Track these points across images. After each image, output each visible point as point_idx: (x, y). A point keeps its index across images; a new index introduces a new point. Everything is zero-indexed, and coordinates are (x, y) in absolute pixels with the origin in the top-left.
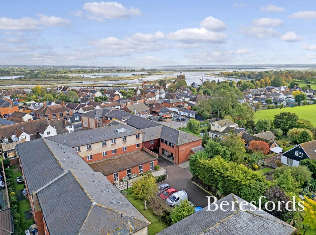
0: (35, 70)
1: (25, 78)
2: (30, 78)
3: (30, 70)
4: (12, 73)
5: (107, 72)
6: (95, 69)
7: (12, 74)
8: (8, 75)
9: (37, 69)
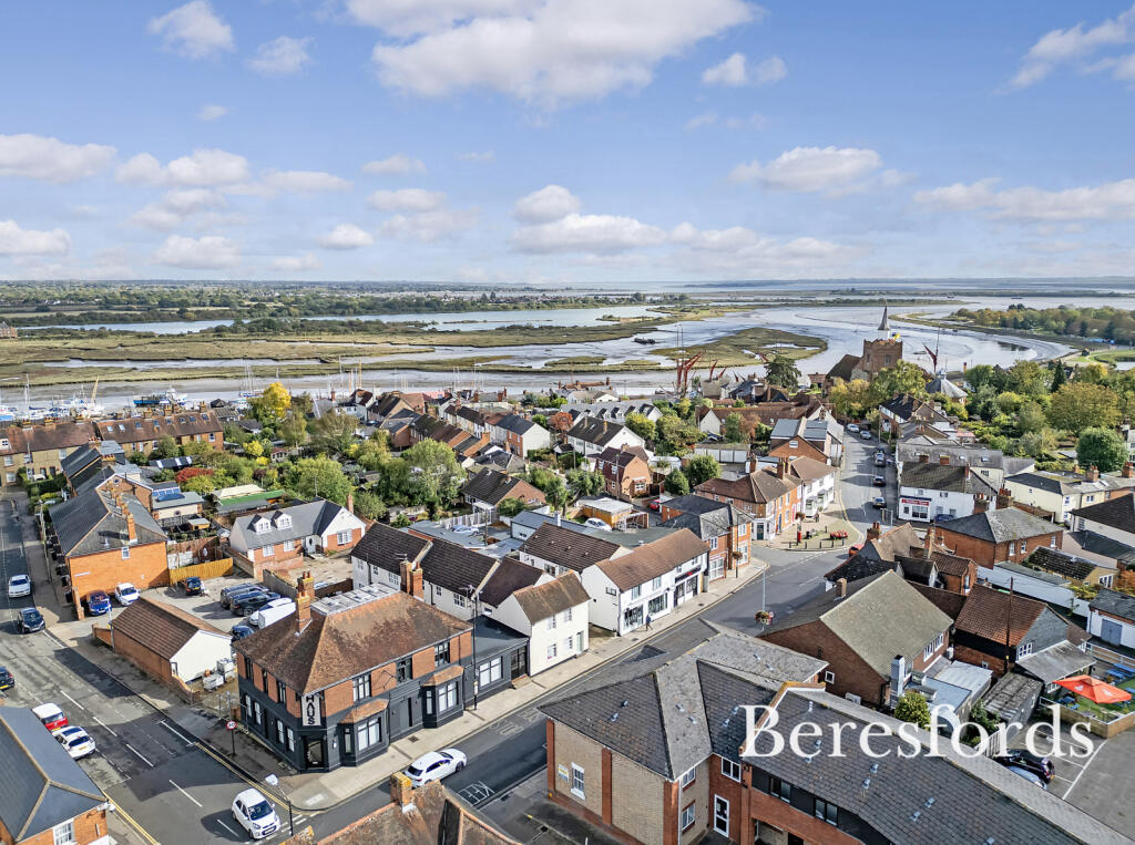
0: (271, 300)
1: (234, 330)
2: (251, 330)
3: (252, 300)
4: (195, 309)
5: (510, 306)
6: (466, 296)
7: (193, 315)
8: (182, 317)
9: (277, 294)
